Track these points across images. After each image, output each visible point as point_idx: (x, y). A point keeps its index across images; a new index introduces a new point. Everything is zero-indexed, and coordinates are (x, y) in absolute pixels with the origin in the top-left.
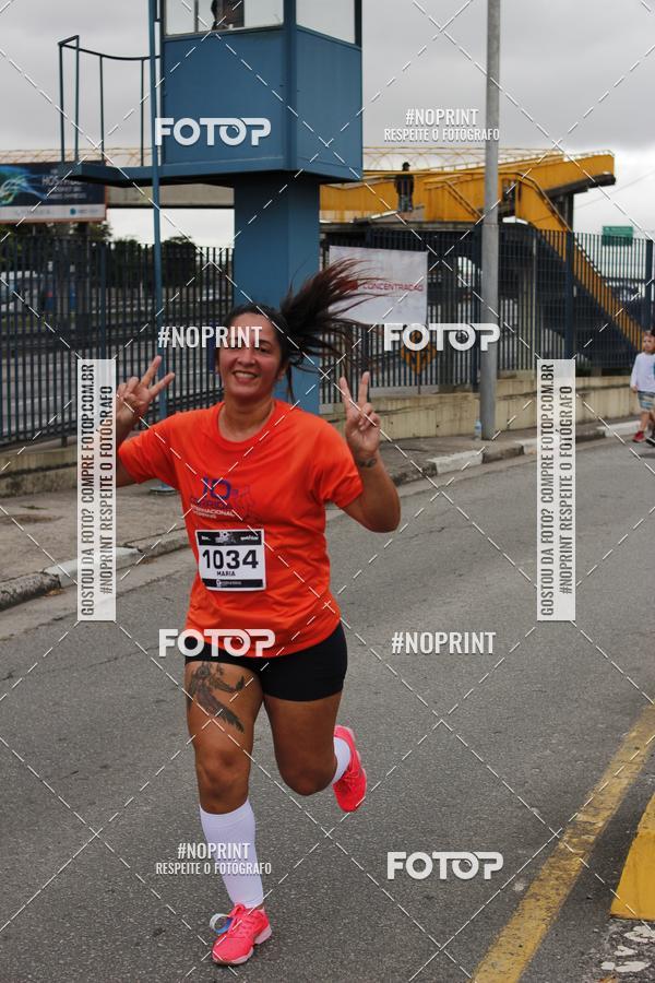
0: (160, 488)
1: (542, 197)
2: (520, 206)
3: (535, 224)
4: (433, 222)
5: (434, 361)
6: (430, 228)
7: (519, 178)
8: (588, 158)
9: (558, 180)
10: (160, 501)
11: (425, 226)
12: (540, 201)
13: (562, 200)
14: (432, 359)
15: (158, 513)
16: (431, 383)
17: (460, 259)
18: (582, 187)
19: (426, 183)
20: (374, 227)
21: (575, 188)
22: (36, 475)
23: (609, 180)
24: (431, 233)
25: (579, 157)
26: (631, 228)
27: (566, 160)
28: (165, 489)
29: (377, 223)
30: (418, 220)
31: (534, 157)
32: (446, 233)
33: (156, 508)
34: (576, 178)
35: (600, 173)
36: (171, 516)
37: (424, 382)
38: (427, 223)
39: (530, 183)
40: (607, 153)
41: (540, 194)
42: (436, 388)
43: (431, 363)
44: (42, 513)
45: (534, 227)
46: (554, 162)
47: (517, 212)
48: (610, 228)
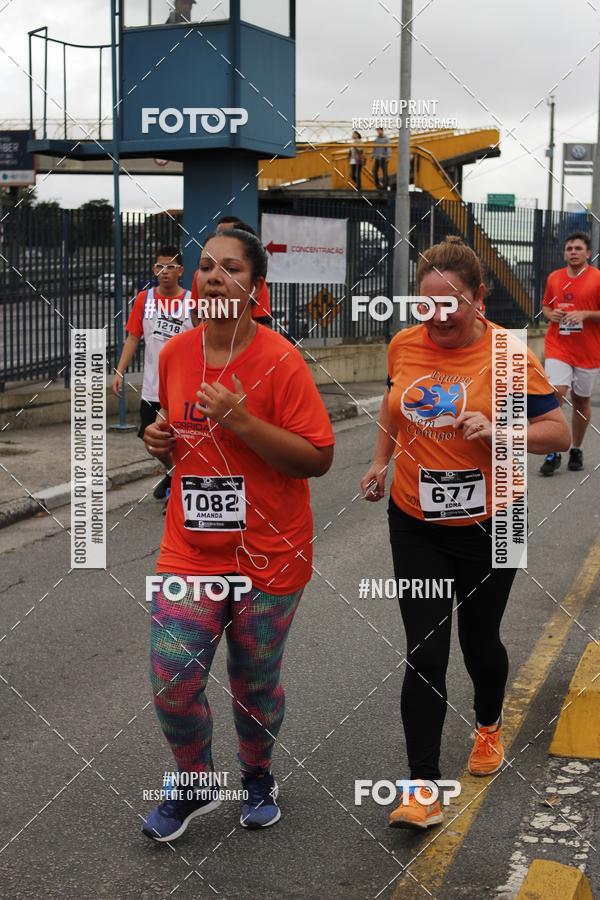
0: (118, 426)
1: (438, 169)
2: (418, 176)
3: (432, 193)
4: (340, 191)
5: (339, 315)
6: (337, 195)
7: (419, 152)
8: (476, 133)
9: (451, 152)
10: (119, 437)
11: (332, 194)
12: (435, 171)
13: (453, 169)
14: (336, 313)
15: (120, 447)
16: (336, 336)
17: (362, 224)
18: (471, 159)
19: (334, 155)
20: (286, 194)
21: (464, 159)
22: (8, 414)
23: (495, 153)
24: (337, 200)
25: (468, 132)
26: (513, 196)
27: (456, 134)
28: (123, 427)
29: (289, 191)
30: (326, 188)
31: (427, 131)
32: (351, 200)
33: (117, 443)
34: (466, 152)
35: (487, 146)
36: (132, 450)
37: (329, 334)
38: (335, 191)
39: (427, 156)
40: (493, 128)
41: (435, 164)
42: (339, 340)
43: (336, 316)
44: (19, 447)
45: (431, 196)
46: (445, 137)
47: (415, 180)
48: (494, 195)
